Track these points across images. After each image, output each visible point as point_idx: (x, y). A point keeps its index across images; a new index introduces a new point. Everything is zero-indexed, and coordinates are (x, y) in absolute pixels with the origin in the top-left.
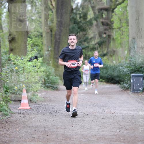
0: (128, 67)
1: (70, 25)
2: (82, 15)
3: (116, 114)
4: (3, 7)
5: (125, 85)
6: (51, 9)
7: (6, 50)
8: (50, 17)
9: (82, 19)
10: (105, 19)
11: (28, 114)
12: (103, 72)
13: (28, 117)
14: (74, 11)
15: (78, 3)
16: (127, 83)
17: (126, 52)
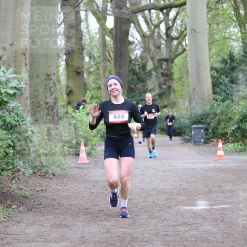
0: (189, 119)
1: (129, 76)
2: (141, 66)
3: (177, 167)
4: (60, 60)
5: (186, 137)
6: (109, 61)
7: (63, 103)
8: (108, 68)
9: (141, 70)
10: (165, 69)
11: (87, 169)
12: (163, 124)
13: (86, 171)
14: (133, 62)
15: (137, 54)
16: (188, 136)
17: (187, 103)
